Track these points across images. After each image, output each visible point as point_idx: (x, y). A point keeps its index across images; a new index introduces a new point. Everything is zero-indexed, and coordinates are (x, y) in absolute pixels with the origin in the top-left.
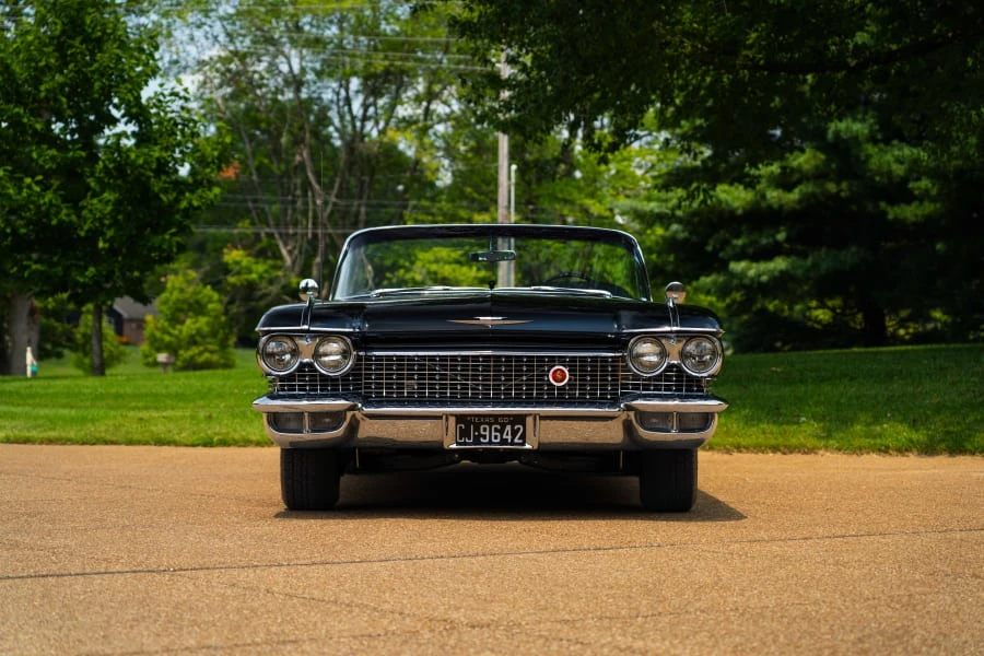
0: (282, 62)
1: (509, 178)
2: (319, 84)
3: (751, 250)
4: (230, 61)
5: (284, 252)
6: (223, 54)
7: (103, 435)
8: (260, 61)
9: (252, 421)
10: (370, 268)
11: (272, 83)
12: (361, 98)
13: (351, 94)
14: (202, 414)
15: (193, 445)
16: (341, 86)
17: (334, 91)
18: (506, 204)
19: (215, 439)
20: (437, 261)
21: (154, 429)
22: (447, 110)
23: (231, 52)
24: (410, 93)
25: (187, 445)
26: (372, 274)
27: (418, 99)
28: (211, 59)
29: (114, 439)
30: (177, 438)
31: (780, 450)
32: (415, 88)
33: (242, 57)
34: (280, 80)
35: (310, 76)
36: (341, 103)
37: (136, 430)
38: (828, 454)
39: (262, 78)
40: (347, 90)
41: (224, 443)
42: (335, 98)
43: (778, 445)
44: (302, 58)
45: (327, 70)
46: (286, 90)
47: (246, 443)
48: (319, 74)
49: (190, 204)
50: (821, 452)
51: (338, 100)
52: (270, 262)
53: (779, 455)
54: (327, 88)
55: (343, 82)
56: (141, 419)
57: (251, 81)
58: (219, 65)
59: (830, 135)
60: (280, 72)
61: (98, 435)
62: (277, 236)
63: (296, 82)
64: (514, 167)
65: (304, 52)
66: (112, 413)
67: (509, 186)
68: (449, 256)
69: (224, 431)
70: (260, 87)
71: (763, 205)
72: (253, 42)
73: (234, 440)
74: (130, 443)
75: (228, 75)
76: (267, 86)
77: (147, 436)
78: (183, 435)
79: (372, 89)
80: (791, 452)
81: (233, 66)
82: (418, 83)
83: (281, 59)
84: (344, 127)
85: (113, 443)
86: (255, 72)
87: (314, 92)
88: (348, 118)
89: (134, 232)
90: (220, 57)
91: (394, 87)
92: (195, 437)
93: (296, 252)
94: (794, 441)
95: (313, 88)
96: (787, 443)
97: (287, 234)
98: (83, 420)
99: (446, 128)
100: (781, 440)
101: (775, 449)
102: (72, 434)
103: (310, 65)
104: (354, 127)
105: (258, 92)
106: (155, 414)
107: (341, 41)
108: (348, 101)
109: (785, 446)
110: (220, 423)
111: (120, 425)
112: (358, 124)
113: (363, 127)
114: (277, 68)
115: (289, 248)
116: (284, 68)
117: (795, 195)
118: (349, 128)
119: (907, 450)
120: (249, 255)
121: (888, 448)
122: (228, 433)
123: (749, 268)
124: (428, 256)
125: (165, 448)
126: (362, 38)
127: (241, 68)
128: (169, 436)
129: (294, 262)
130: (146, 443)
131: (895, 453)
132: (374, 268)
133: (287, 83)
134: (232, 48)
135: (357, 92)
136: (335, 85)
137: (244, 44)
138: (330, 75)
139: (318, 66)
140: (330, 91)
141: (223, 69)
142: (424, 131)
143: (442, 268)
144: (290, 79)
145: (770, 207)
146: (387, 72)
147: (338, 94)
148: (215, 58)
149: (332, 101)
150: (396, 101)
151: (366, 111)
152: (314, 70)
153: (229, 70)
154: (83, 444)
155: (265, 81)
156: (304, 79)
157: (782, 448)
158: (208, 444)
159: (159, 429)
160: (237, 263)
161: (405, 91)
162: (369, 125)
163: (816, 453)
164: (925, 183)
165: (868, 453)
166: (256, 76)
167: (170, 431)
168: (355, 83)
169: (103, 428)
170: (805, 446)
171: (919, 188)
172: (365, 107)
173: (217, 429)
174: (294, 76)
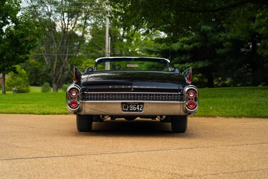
0: (46, 8)
1: (109, 41)
2: (56, 15)
3: (179, 61)
4: (31, 8)
5: (46, 60)
6: (30, 6)
7: (13, 111)
8: (39, 8)
9: (56, 108)
10: (69, 65)
11: (43, 14)
12: (67, 18)
13: (64, 17)
14: (41, 106)
15: (40, 114)
16: (62, 15)
17: (60, 16)
18: (108, 48)
19: (46, 112)
20: (88, 63)
21: (28, 109)
22: (90, 22)
23: (32, 5)
24: (80, 17)
25: (38, 114)
26: (70, 66)
27: (83, 19)
28: (26, 7)
29: (17, 112)
30: (35, 112)
31: (206, 117)
32: (82, 16)
33: (34, 7)
34: (45, 13)
35: (53, 13)
36: (62, 20)
37: (23, 110)
38: (219, 118)
39: (40, 13)
40: (63, 16)
41: (48, 114)
42: (60, 18)
43: (206, 115)
44: (51, 7)
45: (58, 11)
46: (47, 16)
47: (55, 114)
48: (56, 12)
49: (30, 46)
50: (217, 117)
51: (61, 19)
52: (42, 63)
53: (205, 118)
54: (58, 15)
55: (62, 14)
56: (23, 107)
57: (37, 13)
58: (28, 9)
59: (202, 30)
60: (45, 11)
61: (12, 111)
62: (44, 56)
63: (49, 14)
64: (110, 38)
65: (52, 6)
66: (15, 105)
67: (109, 43)
68: (92, 62)
69: (48, 110)
70: (39, 15)
71: (183, 49)
72: (38, 3)
73: (51, 113)
74: (21, 113)
75: (31, 12)
76: (41, 15)
77: (26, 112)
78: (36, 111)
79: (71, 16)
80: (209, 117)
81: (32, 9)
82: (82, 15)
83: (46, 7)
84: (63, 26)
85: (16, 113)
86: (38, 11)
87: (54, 17)
88: (64, 24)
89: (14, 54)
90: (29, 7)
91: (76, 16)
92: (40, 112)
93: (50, 60)
94: (209, 114)
95: (54, 16)
96: (208, 115)
97: (47, 55)
98: (7, 107)
99: (90, 27)
100: (206, 114)
101: (205, 116)
102: (4, 111)
103: (53, 9)
104: (65, 26)
105: (39, 16)
106: (27, 105)
107: (62, 3)
108: (64, 20)
109: (207, 116)
110: (46, 108)
111: (18, 108)
112: (66, 26)
113: (68, 26)
114: (45, 10)
115: (47, 59)
116: (46, 10)
117: (191, 46)
118: (64, 27)
119: (241, 117)
120: (36, 61)
121: (236, 116)
122: (49, 111)
123: (179, 66)
124: (86, 62)
125: (31, 115)
126: (68, 2)
127: (34, 10)
128: (32, 112)
129: (49, 63)
130: (26, 114)
131: (238, 117)
132: (70, 65)
133: (47, 14)
134: (32, 4)
135: (66, 17)
136: (60, 15)
137: (35, 3)
138: (59, 12)
139: (56, 10)
140: (59, 16)
141: (29, 10)
142: (84, 28)
143: (90, 65)
144: (48, 13)
145: (184, 49)
146: (75, 11)
147: (61, 17)
148: (27, 7)
149: (59, 19)
150: (77, 19)
151: (68, 22)
152: (54, 10)
153: (31, 10)
154: (8, 113)
155: (41, 14)
156: (52, 13)
157: (206, 116)
158: (44, 114)
159: (29, 109)
160: (33, 63)
161: (79, 17)
162: (69, 26)
163: (216, 117)
164: (227, 43)
165: (230, 118)
166: (39, 12)
167: (32, 110)
168: (66, 14)
169: (13, 109)
170: (213, 115)
171: (226, 45)
172: (68, 21)
173: (46, 110)
174: (49, 12)
